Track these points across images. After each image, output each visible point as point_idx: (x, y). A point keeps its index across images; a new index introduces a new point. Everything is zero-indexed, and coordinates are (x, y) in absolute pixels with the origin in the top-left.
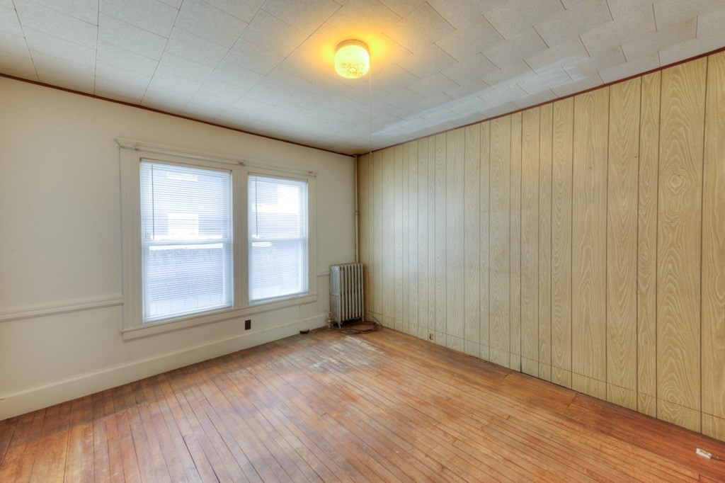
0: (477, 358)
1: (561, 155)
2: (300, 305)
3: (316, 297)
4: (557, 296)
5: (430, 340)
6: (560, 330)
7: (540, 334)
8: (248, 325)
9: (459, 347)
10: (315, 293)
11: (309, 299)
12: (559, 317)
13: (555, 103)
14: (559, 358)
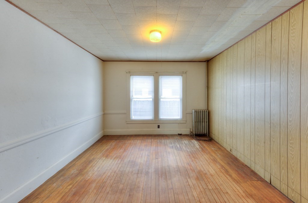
0: (249, 168)
1: (294, 45)
2: (178, 123)
3: (185, 121)
4: (291, 140)
5: (230, 152)
6: (293, 163)
7: (281, 163)
8: (159, 127)
9: (242, 159)
10: (185, 120)
11: (182, 122)
12: (293, 155)
13: (291, 10)
14: (293, 183)
